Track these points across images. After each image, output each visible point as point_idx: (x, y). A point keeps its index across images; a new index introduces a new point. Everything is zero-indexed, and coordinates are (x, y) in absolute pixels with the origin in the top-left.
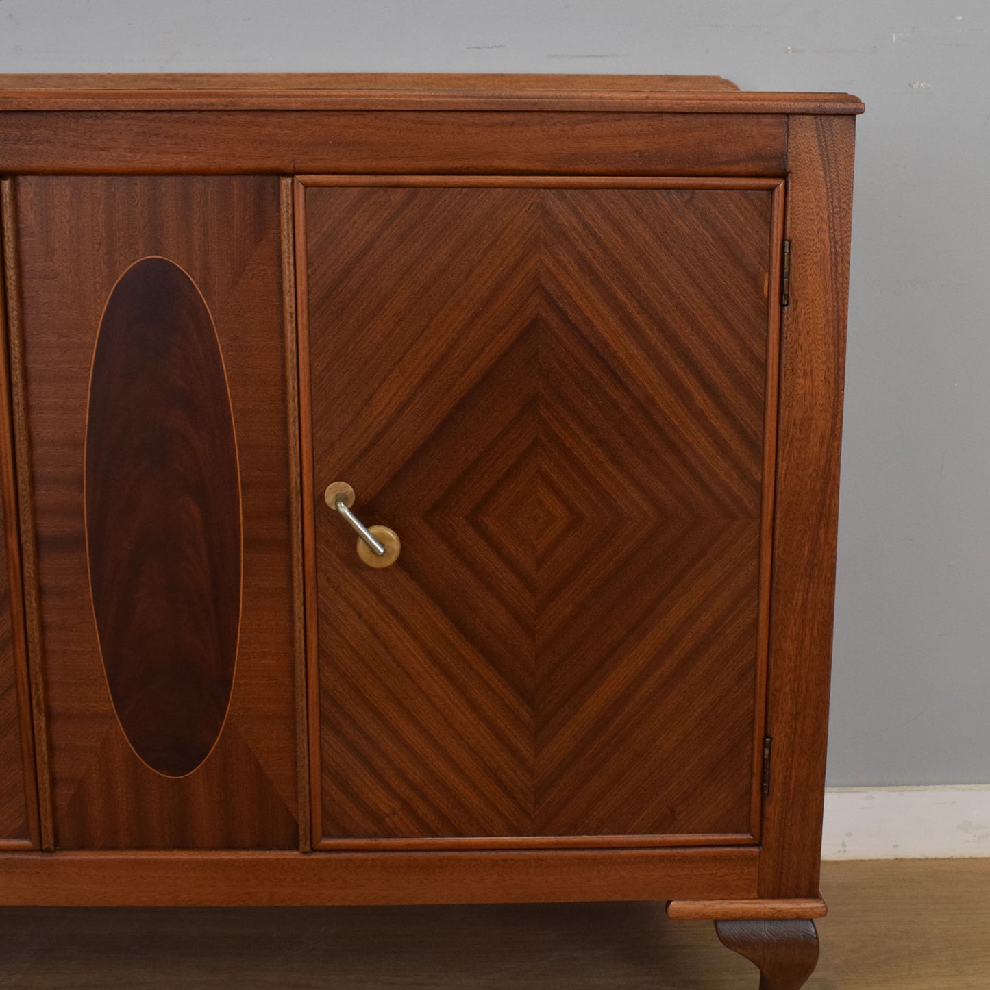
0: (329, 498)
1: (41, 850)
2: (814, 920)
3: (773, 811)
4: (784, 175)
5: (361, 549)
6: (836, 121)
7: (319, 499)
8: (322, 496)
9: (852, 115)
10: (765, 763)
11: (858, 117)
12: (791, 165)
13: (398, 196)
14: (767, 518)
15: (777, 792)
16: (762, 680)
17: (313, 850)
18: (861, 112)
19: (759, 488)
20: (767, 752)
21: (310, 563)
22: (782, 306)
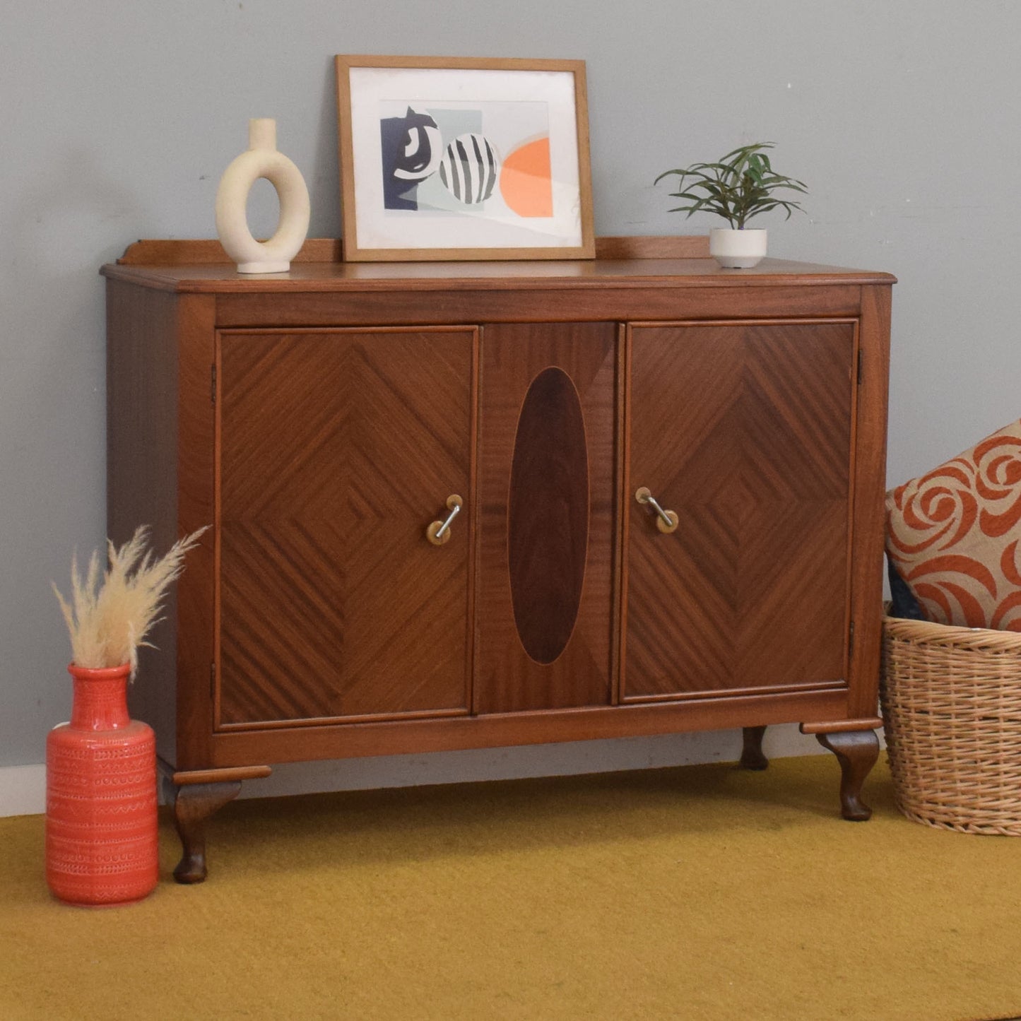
0: (638, 496)
1: (472, 714)
2: (875, 730)
3: (855, 665)
4: (859, 316)
5: (660, 523)
6: (883, 287)
7: (633, 497)
8: (634, 496)
9: (890, 284)
10: (851, 637)
11: (893, 285)
12: (863, 311)
13: (678, 331)
14: (851, 497)
15: (857, 654)
16: (848, 588)
17: (620, 703)
18: (895, 282)
19: (847, 482)
20: (852, 630)
21: (626, 533)
22: (858, 383)
